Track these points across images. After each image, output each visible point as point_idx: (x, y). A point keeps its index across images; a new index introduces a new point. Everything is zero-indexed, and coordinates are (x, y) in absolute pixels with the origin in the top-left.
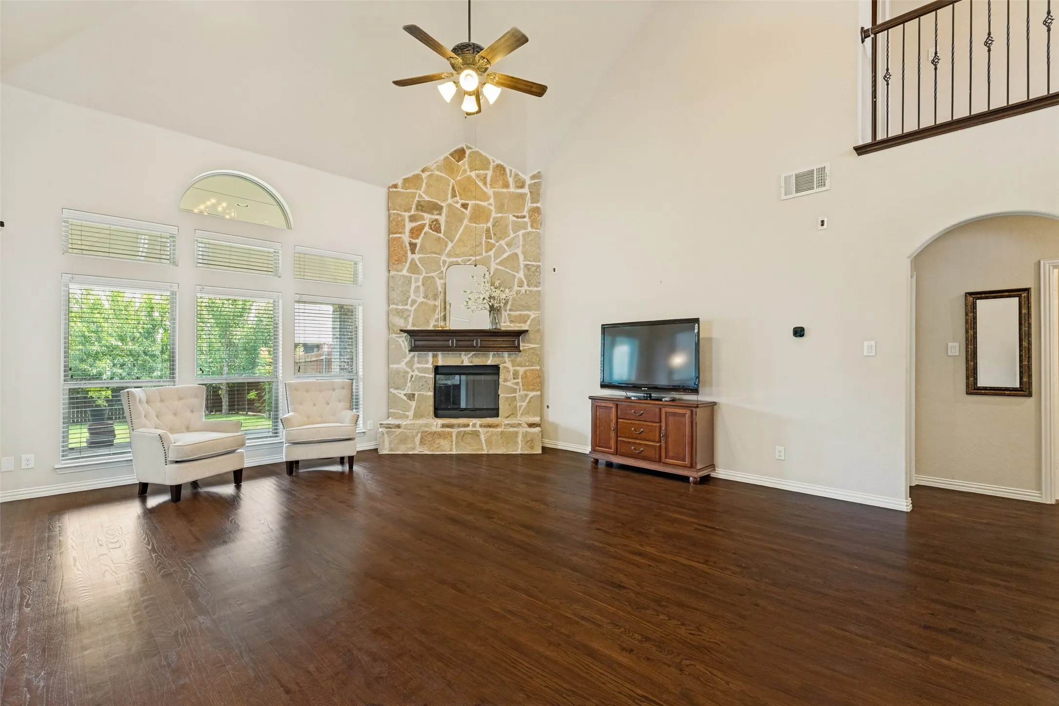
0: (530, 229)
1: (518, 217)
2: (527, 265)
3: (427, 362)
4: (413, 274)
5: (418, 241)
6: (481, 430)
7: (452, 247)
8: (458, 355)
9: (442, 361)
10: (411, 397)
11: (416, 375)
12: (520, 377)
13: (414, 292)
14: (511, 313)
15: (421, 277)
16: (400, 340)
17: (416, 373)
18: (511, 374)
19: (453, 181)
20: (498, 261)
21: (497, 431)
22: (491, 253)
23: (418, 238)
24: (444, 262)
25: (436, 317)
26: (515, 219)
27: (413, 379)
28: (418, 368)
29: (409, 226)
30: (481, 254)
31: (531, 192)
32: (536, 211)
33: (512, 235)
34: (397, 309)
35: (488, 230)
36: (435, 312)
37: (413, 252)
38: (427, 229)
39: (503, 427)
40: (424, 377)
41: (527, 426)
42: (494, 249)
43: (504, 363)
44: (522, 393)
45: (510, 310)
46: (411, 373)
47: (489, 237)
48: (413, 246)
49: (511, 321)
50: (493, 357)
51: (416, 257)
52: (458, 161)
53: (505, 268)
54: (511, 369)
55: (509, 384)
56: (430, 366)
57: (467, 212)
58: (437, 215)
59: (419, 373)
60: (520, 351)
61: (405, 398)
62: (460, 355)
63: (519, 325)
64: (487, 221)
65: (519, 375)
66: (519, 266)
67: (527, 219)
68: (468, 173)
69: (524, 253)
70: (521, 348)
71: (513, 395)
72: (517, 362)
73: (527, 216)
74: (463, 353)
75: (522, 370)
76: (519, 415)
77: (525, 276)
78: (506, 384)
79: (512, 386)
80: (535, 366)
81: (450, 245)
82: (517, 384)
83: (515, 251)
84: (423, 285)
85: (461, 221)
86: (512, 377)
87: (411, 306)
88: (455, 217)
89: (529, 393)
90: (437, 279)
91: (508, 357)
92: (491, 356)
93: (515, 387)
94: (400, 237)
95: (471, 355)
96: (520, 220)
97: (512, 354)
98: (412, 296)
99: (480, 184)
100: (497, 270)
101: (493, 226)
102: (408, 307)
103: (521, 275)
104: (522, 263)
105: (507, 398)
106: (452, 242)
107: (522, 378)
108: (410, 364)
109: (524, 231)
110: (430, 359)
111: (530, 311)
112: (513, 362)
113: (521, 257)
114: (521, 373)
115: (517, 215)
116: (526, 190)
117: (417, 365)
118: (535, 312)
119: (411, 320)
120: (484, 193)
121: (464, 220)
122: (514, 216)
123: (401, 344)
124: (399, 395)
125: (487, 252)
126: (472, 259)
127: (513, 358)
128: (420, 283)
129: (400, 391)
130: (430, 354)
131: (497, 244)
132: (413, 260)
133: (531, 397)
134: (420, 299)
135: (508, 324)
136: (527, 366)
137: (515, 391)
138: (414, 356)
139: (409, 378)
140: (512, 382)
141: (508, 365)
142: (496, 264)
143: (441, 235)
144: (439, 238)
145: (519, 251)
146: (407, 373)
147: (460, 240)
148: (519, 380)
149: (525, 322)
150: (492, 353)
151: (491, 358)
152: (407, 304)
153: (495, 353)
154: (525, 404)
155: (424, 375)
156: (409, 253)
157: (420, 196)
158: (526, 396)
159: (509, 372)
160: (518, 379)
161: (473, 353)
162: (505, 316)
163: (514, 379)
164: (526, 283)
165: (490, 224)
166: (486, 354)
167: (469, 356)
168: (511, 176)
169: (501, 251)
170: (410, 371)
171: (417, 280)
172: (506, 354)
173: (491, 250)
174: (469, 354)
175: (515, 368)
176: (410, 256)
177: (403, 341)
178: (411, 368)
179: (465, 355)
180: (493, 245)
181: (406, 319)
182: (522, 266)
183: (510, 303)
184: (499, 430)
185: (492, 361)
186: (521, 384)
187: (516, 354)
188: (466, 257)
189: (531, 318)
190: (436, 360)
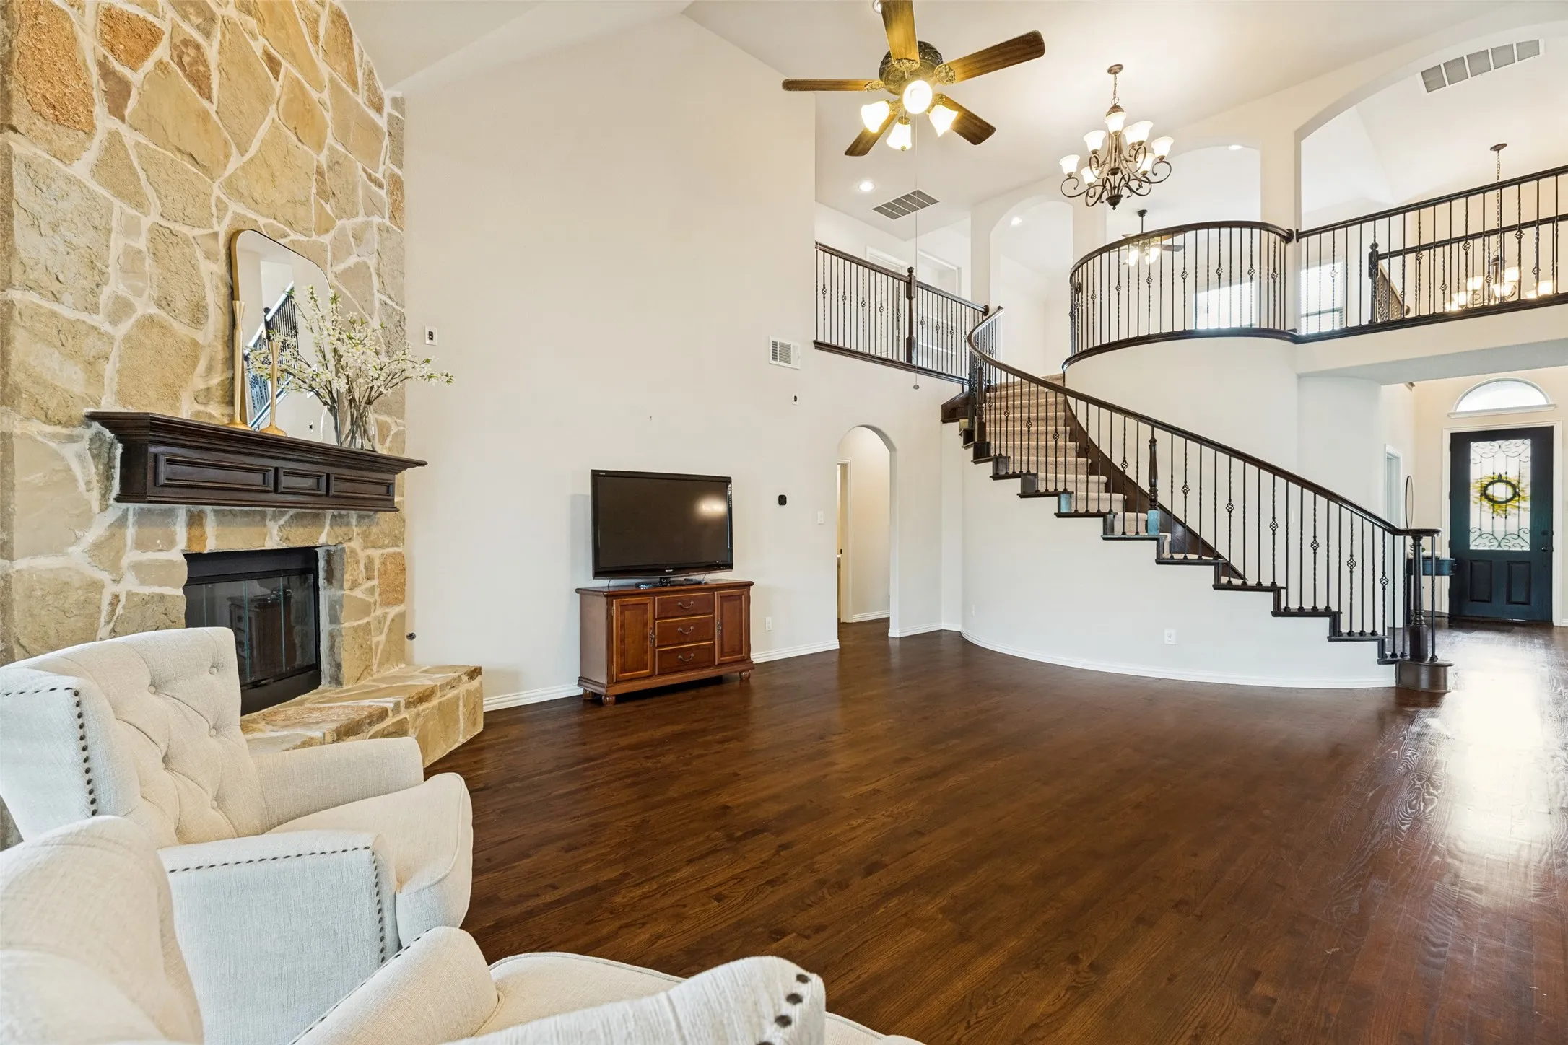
0: (387, 221)
1: (369, 176)
2: (386, 304)
3: (170, 545)
4: (116, 194)
5: (134, 79)
7: (243, 168)
8: (258, 518)
9: (217, 538)
11: (130, 595)
12: (376, 573)
13: (122, 269)
15: (145, 222)
16: (69, 451)
17: (130, 584)
18: (362, 567)
20: (340, 268)
22: (326, 239)
23: (132, 66)
25: (200, 384)
26: (364, 176)
27: (119, 611)
28: (137, 567)
30: (305, 232)
31: (390, 134)
32: (397, 184)
33: (361, 218)
36: (194, 366)
37: (115, 108)
38: (165, 53)
40: (162, 597)
42: (332, 233)
43: (350, 540)
44: (379, 612)
46: (112, 587)
47: (323, 194)
48: (115, 85)
50: (331, 526)
51: (129, 134)
53: (351, 293)
54: (362, 555)
55: (358, 593)
56: (176, 556)
57: (277, 86)
58: (198, 28)
59: (143, 582)
60: (394, 510)
62: (263, 516)
64: (318, 144)
65: (374, 570)
66: (374, 298)
67: (383, 193)
69: (379, 272)
71: (365, 621)
72: (371, 538)
73: (385, 188)
75: (376, 554)
76: (375, 667)
77: (383, 329)
78: (354, 593)
79: (363, 597)
80: (398, 546)
81: (235, 162)
82: (371, 591)
83: (366, 259)
84: (155, 254)
85: (264, 101)
86: (364, 575)
87: (114, 322)
88: (248, 78)
89: (387, 610)
90: (201, 253)
91: (356, 526)
92: (328, 522)
93: (368, 599)
95: (286, 517)
96: (373, 186)
97: (364, 517)
98: (116, 284)
99: (305, 30)
101: (330, 168)
102: (99, 320)
103: (376, 324)
104: (378, 296)
105: (355, 629)
106: (242, 152)
107: (379, 576)
108: (106, 551)
109: (380, 220)
110: (181, 532)
111: (389, 414)
112: (365, 536)
113: (376, 280)
114: (377, 563)
115: (369, 170)
116: (382, 122)
117: (132, 556)
118: (397, 420)
119: (109, 369)
120: (313, 62)
121: (270, 101)
122: (364, 170)
123: (69, 470)
125: (319, 232)
126: (289, 235)
127: (365, 527)
128: (142, 244)
130: (182, 511)
131: (339, 223)
132: (114, 136)
133: (393, 620)
134: (144, 307)
136: (386, 547)
137: (368, 609)
138: (122, 521)
139: (105, 608)
140: (363, 587)
141: (356, 544)
142: (337, 275)
143: (211, 109)
144: (205, 114)
145: (372, 262)
146: (96, 586)
147: (262, 161)
148: (375, 582)
150: (329, 513)
151: (327, 528)
152: (93, 309)
153: (336, 512)
154: (383, 638)
155: (157, 590)
156: (103, 104)
158: (385, 615)
159: (358, 561)
160: (374, 578)
161: (292, 511)
163: (367, 579)
164: (384, 346)
165: (323, 159)
166: (317, 515)
167: (282, 522)
168: (360, 66)
170: (105, 577)
172: (354, 517)
173: (327, 231)
174: (283, 514)
175: (368, 552)
176: (104, 121)
177: (80, 457)
178: (114, 567)
180: (331, 221)
181: (92, 365)
182: (377, 304)
185: (329, 534)
186: (377, 591)
187: (369, 516)
188: (275, 222)
189: (392, 433)
190: (196, 532)
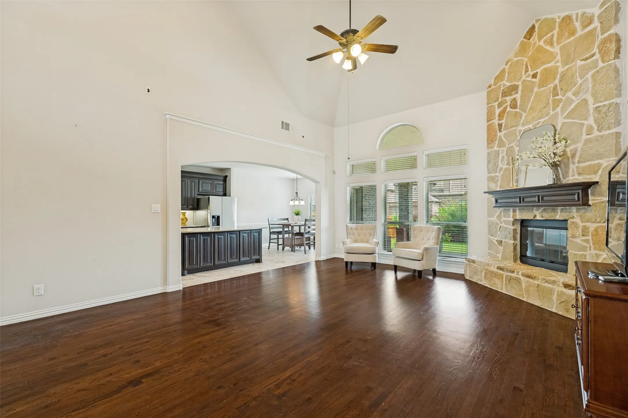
0: (600, 65)
1: (586, 59)
2: (597, 108)
3: (509, 217)
4: (500, 147)
5: (503, 121)
6: (522, 278)
7: (525, 117)
8: (531, 210)
9: (519, 216)
10: (500, 242)
11: (503, 226)
12: (590, 234)
13: (501, 162)
14: (581, 164)
15: (505, 149)
17: (503, 224)
18: (580, 230)
19: (526, 59)
20: (565, 114)
21: (534, 283)
22: (559, 109)
23: (503, 119)
24: (520, 131)
26: (583, 62)
27: (501, 229)
28: (504, 221)
29: (497, 111)
30: (548, 115)
31: (601, 23)
32: (611, 39)
33: (580, 81)
34: (491, 176)
35: (555, 88)
37: (500, 131)
38: (508, 109)
39: (540, 281)
40: (507, 228)
41: (562, 286)
42: (561, 105)
43: (572, 218)
44: (593, 252)
45: (579, 162)
46: (500, 225)
47: (556, 94)
48: (500, 125)
49: (579, 174)
50: (561, 212)
51: (502, 134)
52: (529, 40)
53: (572, 119)
54: (580, 225)
55: (578, 240)
56: (511, 219)
57: (537, 80)
58: (515, 94)
59: (505, 224)
60: (590, 205)
61: (496, 243)
62: (533, 210)
63: (588, 177)
64: (554, 79)
65: (589, 232)
66: (588, 110)
67: (596, 56)
68: (538, 43)
69: (594, 95)
70: (590, 203)
71: (582, 253)
72: (586, 218)
73: (597, 53)
74: (535, 208)
75: (592, 226)
77: (595, 121)
78: (574, 240)
79: (581, 243)
81: (524, 115)
82: (587, 241)
83: (584, 97)
84: (506, 154)
85: (532, 91)
86: (581, 234)
87: (499, 173)
88: (528, 88)
89: (601, 253)
90: (515, 147)
91: (576, 212)
92: (559, 211)
93: (585, 244)
94: (492, 123)
95: (541, 210)
96: (589, 60)
97: (581, 209)
98: (500, 165)
99: (548, 48)
100: (564, 124)
101: (560, 81)
102: (497, 174)
103: (591, 121)
104: (591, 107)
105: (575, 255)
106: (525, 112)
107: (592, 235)
108: (499, 217)
109: (594, 71)
110: (511, 214)
111: (601, 159)
112: (582, 217)
113: (591, 101)
114: (591, 230)
115: (584, 57)
116: (595, 24)
117: (503, 219)
118: (607, 159)
119: (499, 183)
120: (551, 53)
121: (534, 88)
122: (581, 60)
124: (494, 240)
125: (554, 110)
126: (541, 121)
127: (581, 213)
128: (504, 154)
129: (494, 238)
130: (511, 209)
131: (564, 98)
132: (500, 137)
133: (604, 259)
134: (505, 167)
135: (576, 177)
136: (598, 222)
137: (584, 249)
138: (501, 212)
139: (499, 228)
140: (581, 239)
141: (577, 220)
142: (564, 118)
143: (518, 110)
144: (516, 112)
145: (588, 96)
146: (498, 224)
147: (531, 108)
148: (590, 238)
149: (595, 173)
150: (560, 208)
151: (559, 213)
152: (496, 172)
153: (563, 208)
155: (507, 226)
156: (498, 132)
157: (504, 85)
158: (598, 255)
159: (577, 228)
160: (588, 236)
161: (543, 208)
162: (573, 169)
163: (583, 235)
164: (596, 128)
165: (557, 82)
167: (540, 211)
168: (577, 21)
169: (570, 101)
170: (499, 222)
171: (503, 153)
172: (574, 209)
173: (558, 106)
175: (584, 224)
176: (499, 134)
178: (500, 220)
179: (536, 210)
180: (560, 100)
181: (496, 183)
182: (591, 111)
183: (578, 155)
184: (536, 282)
185: (560, 216)
186: (591, 242)
187: (585, 208)
188: (536, 122)
189: (603, 167)
190: (514, 214)
